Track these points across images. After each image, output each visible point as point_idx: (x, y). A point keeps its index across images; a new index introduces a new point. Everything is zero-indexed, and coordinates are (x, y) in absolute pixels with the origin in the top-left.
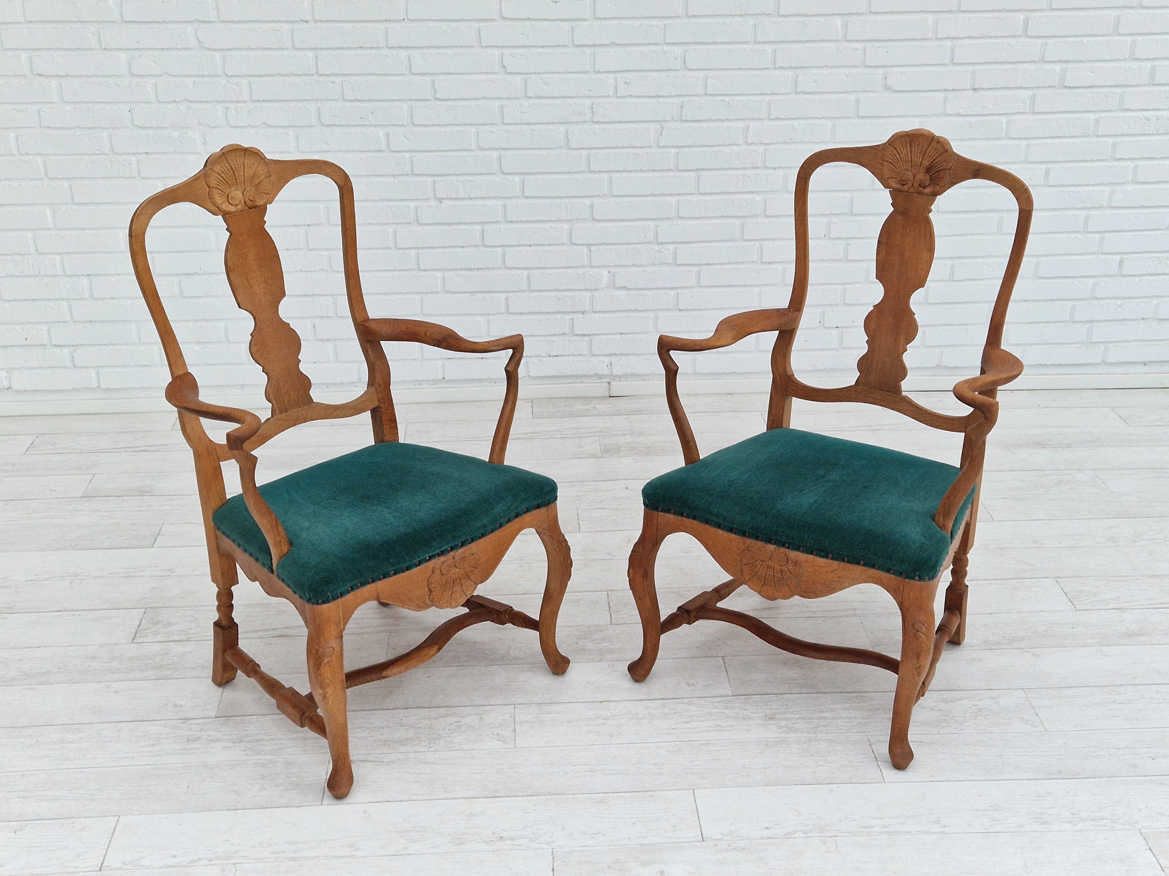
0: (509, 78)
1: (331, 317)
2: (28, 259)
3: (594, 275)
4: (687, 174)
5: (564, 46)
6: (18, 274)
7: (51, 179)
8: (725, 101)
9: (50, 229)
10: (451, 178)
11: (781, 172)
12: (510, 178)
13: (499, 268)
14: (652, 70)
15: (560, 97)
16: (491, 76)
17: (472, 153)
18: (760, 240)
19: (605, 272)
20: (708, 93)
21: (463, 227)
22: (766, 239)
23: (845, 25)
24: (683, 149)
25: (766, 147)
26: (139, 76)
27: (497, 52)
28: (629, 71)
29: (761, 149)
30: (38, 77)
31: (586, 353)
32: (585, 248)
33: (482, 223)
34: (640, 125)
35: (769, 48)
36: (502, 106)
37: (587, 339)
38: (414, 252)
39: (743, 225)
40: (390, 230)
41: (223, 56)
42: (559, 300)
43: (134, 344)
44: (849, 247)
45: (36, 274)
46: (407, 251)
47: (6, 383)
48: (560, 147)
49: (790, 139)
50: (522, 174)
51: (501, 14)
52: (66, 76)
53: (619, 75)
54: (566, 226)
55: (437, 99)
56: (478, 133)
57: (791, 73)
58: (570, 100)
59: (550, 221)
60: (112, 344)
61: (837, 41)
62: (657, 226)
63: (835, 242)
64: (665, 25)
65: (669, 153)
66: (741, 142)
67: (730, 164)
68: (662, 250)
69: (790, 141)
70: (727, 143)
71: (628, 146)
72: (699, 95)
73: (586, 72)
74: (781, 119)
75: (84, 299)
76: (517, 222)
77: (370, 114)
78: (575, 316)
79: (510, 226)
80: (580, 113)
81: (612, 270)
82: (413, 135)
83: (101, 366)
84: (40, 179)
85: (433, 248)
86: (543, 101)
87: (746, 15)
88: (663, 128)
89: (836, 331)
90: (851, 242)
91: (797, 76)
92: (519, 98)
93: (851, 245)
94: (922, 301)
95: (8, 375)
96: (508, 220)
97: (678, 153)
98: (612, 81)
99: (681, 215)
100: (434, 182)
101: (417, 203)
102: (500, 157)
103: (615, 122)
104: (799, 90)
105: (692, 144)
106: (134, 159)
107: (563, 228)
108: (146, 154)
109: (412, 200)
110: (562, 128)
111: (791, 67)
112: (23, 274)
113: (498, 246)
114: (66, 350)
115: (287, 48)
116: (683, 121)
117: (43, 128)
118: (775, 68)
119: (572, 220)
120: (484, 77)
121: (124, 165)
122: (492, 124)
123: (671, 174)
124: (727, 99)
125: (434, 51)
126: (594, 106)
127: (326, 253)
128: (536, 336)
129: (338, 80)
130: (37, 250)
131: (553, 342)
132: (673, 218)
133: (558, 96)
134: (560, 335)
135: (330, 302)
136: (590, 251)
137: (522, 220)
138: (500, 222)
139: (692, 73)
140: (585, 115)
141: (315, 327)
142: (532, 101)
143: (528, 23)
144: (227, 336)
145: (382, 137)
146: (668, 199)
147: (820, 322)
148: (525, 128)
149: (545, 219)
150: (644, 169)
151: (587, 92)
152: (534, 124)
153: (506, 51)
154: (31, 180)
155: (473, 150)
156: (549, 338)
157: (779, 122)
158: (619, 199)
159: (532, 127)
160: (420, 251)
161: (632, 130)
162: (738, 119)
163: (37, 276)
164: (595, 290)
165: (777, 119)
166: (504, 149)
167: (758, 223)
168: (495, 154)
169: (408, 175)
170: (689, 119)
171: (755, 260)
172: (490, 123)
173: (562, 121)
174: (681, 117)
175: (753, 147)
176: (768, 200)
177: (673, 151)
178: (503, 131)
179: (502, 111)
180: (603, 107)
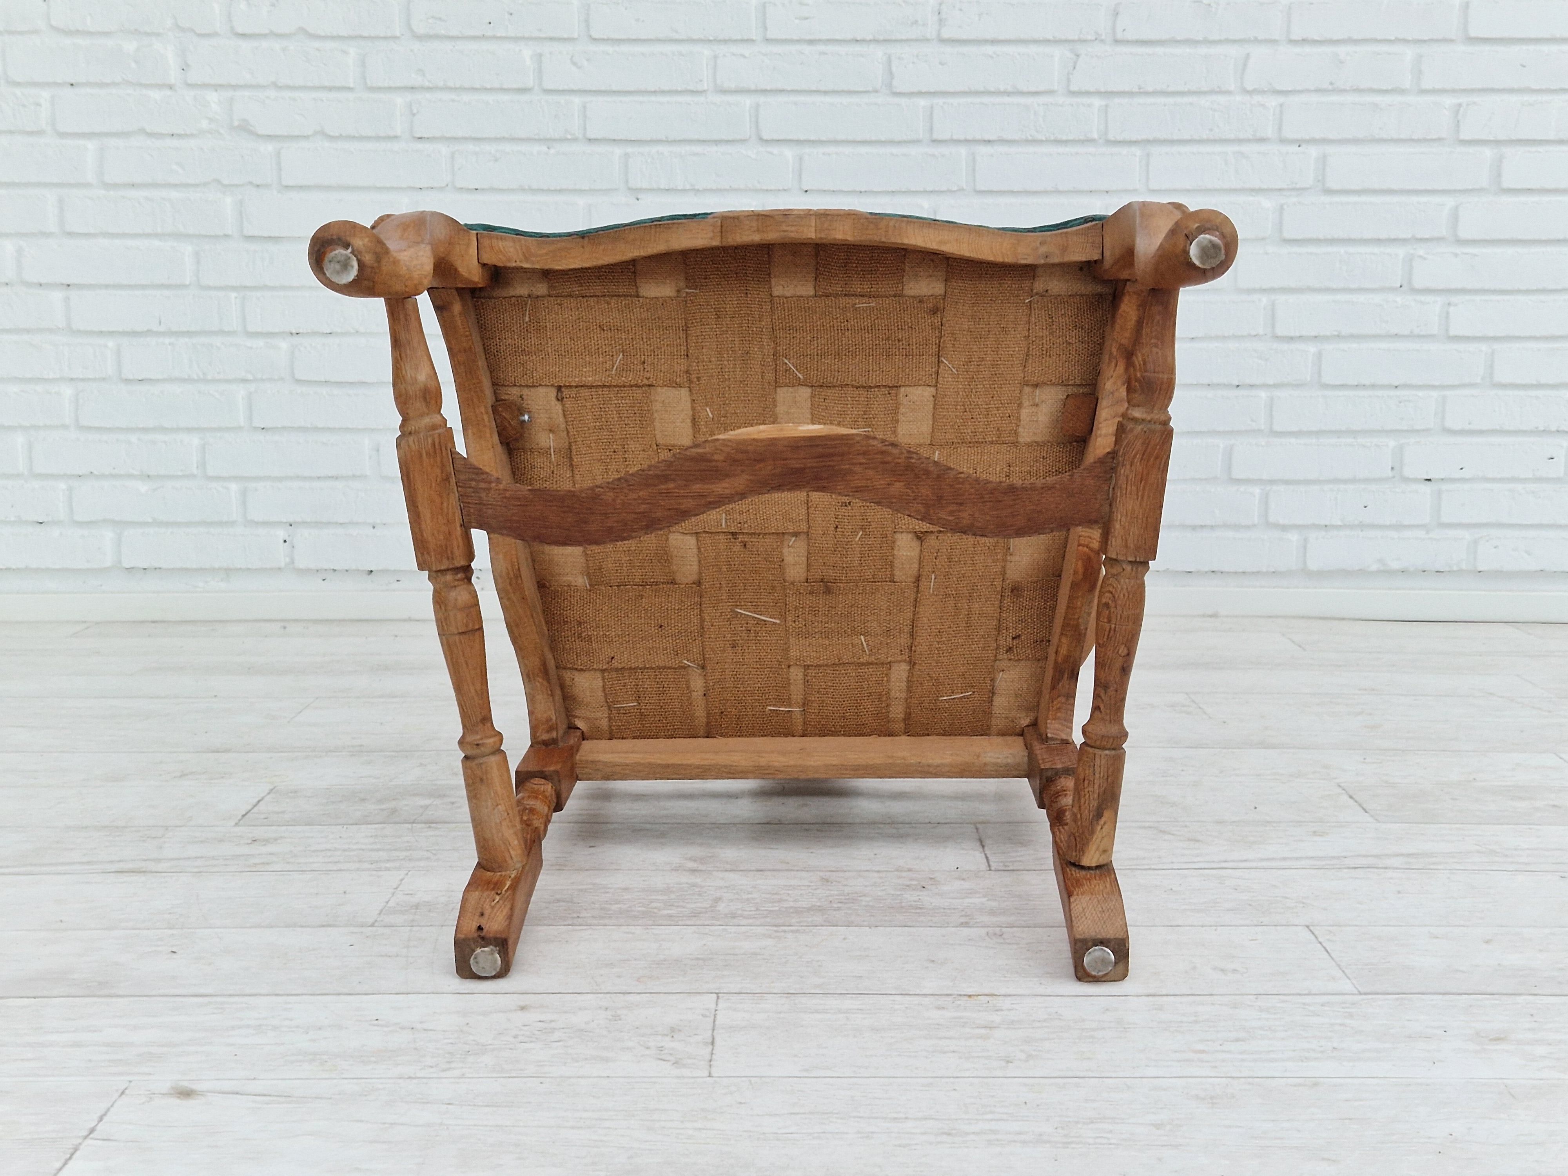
4: (1124, 150)
10: (661, 148)
11: (1313, 151)
12: (775, 150)
17: (702, 99)
18: (1272, 290)
22: (1282, 290)
24: (1117, 100)
25: (1281, 99)
29: (1273, 102)
34: (1033, 49)
36: (764, 7)
43: (19, 476)
44: (1452, 309)
48: (876, 91)
49: (1331, 84)
50: (798, 142)
56: (716, 57)
63: (1423, 298)
65: (1089, 105)
66: (1232, 87)
67: (1211, 130)
69: (1330, 87)
70: (1205, 88)
71: (1010, 89)
74: (1312, 42)
82: (588, 60)
88: (1078, 56)
89: (1427, 488)
90: (1454, 299)
93: (1456, 305)
97: (1107, 106)
100: (627, 155)
101: (591, 202)
102: (758, 106)
103: (985, 41)
105: (1136, 90)
106: (45, 95)
109: (580, 193)
110: (879, 52)
116: (1117, 42)
121: (25, 107)
122: (743, 41)
123: (1091, 149)
126: (944, 9)
140: (925, 25)
141: (378, 450)
144: (203, 464)
145: (528, 62)
147: (1392, 468)
148: (807, 49)
150: (1040, 137)
152: (826, 43)
157: (1308, 49)
158: (989, 201)
159: (821, 48)
161: (1018, 58)
162: (1228, 41)
165: (1304, 41)
166: (764, 92)
167: (1267, 253)
169: (575, 140)
170: (1130, 38)
171: (1261, 332)
172: (739, 37)
173: (881, 38)
174: (1114, 33)
175: (1257, 98)
176: (1285, 207)
177: (1097, 102)
178: (765, 55)
179: (764, 14)
180: (961, 10)
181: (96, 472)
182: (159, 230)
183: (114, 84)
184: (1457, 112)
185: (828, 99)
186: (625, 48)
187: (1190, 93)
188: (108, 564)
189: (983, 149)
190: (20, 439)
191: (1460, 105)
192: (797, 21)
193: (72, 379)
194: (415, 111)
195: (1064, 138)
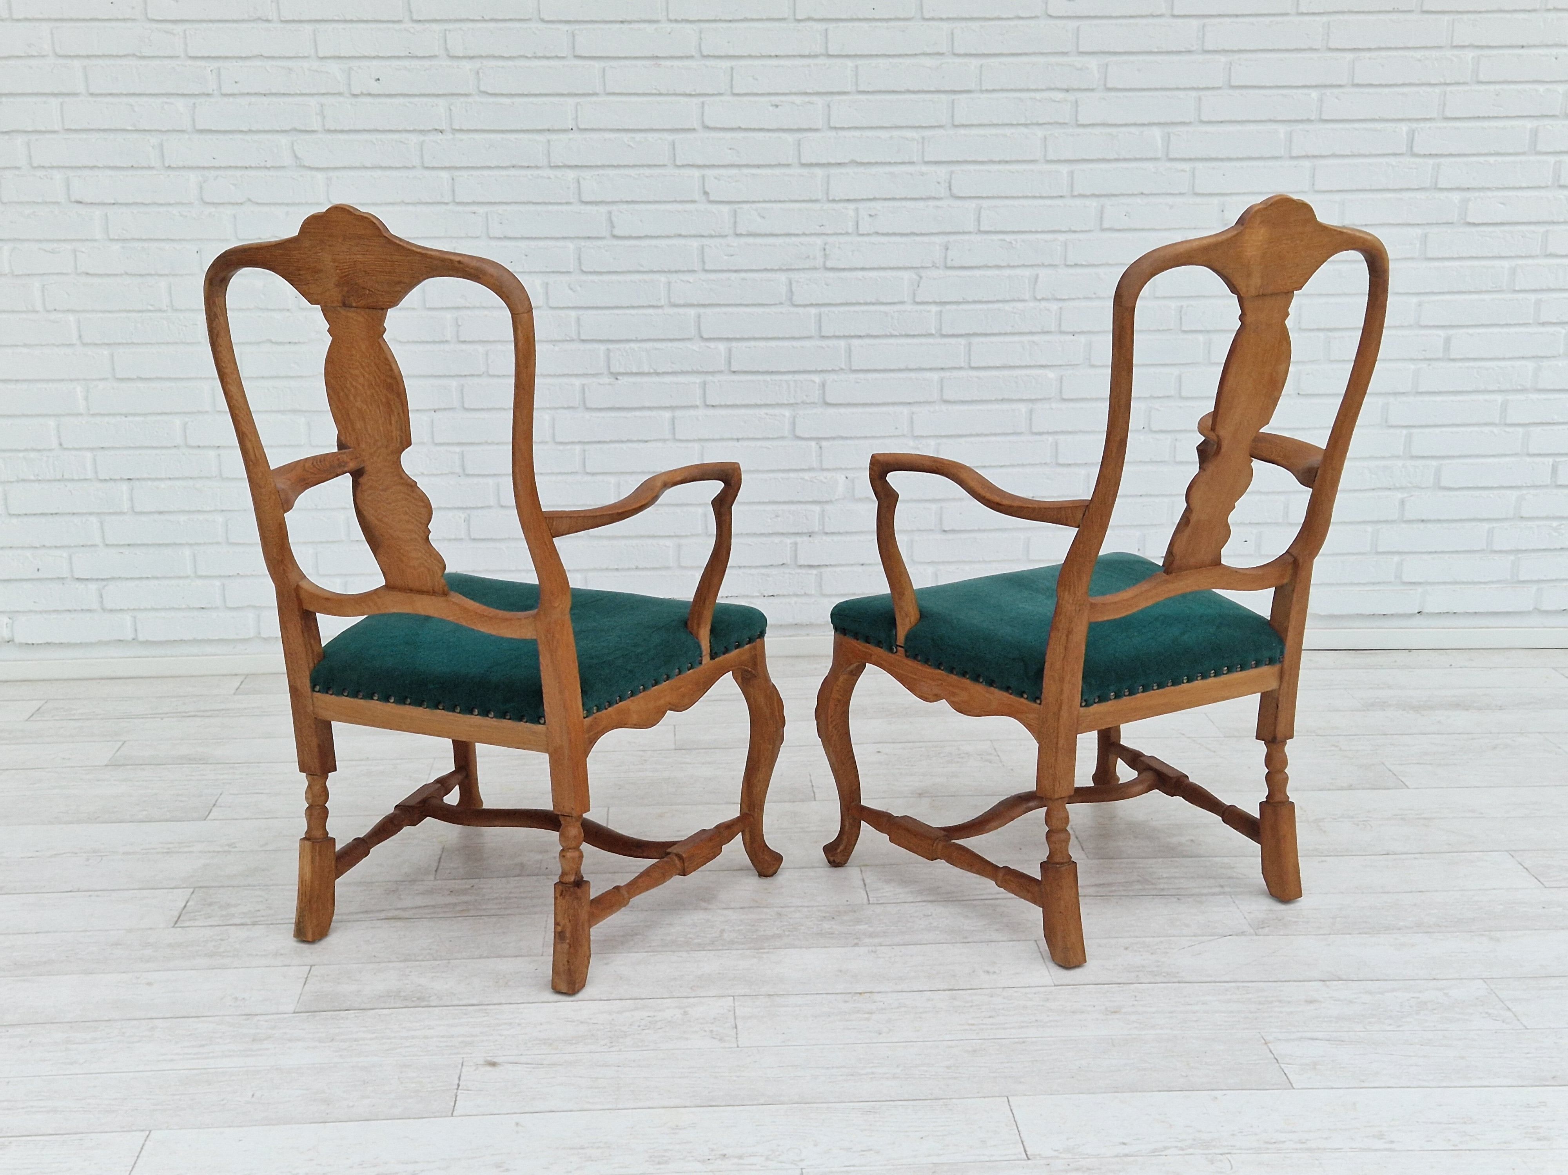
0: (713, 208)
1: (461, 539)
2: (48, 457)
3: (825, 480)
4: (953, 341)
5: (788, 165)
6: (32, 478)
7: (85, 345)
8: (1004, 240)
9: (81, 414)
10: (633, 345)
11: (1082, 339)
12: (712, 345)
14: (905, 199)
15: (781, 235)
16: (689, 206)
17: (660, 311)
18: (1056, 433)
19: (840, 477)
20: (982, 229)
21: (647, 413)
22: (1063, 432)
23: (1167, 139)
24: (948, 307)
25: (1061, 304)
26: (213, 204)
27: (697, 173)
28: (874, 199)
29: (1054, 306)
30: (77, 205)
31: (813, 593)
32: (813, 443)
33: (672, 408)
34: (889, 274)
35: (1064, 169)
36: (703, 247)
37: (814, 572)
38: (578, 448)
39: (1031, 412)
41: (327, 178)
42: (777, 516)
43: (187, 577)
44: (1178, 443)
45: (58, 478)
46: (569, 447)
47: (6, 634)
48: (781, 304)
49: (1095, 294)
50: (728, 339)
51: (703, 122)
52: (114, 204)
53: (861, 206)
54: (787, 413)
55: (615, 237)
56: (669, 283)
57: (1094, 203)
58: (794, 239)
59: (766, 405)
60: (157, 578)
61: (1156, 159)
62: (913, 413)
63: (1157, 436)
64: (923, 138)
65: (928, 311)
66: (1027, 297)
67: (1013, 326)
68: (920, 446)
69: (1094, 296)
70: (1008, 298)
71: (874, 301)
72: (970, 233)
73: (816, 201)
74: (1082, 266)
75: (122, 513)
76: (721, 406)
77: (524, 257)
78: (799, 539)
79: (711, 412)
81: (851, 475)
82: (580, 286)
83: (140, 610)
84: (71, 345)
85: (605, 442)
86: (759, 240)
87: (1032, 124)
88: (921, 277)
91: (1103, 207)
92: (726, 236)
94: (1280, 520)
95: (11, 621)
96: (708, 403)
97: (941, 311)
98: (852, 213)
99: (945, 397)
100: (609, 350)
101: (584, 381)
102: (699, 316)
103: (856, 269)
104: (1106, 225)
105: (961, 300)
107: (784, 416)
109: (577, 375)
110: (783, 277)
111: (1094, 195)
112: (40, 478)
113: (694, 440)
114: (93, 586)
115: (414, 167)
116: (947, 268)
117: (79, 274)
118: (1074, 196)
119: (797, 404)
120: (679, 207)
121: (186, 326)
122: (689, 271)
123: (931, 340)
124: (1008, 238)
125: (611, 172)
126: (827, 247)
127: (457, 449)
128: (744, 567)
129: (481, 210)
130: (61, 445)
131: (768, 575)
132: (934, 402)
133: (779, 233)
134: (778, 566)
135: (460, 517)
136: (820, 448)
137: (728, 403)
138: (697, 407)
139: (959, 203)
140: (815, 258)
142: (743, 240)
143: (739, 135)
145: (539, 288)
146: (927, 375)
148: (734, 276)
149: (759, 402)
150: (895, 333)
151: (818, 228)
152: (746, 271)
153: (709, 172)
154: (58, 346)
155: (662, 307)
156: (763, 571)
157: (1079, 270)
158: (861, 376)
159: (743, 275)
160: (587, 447)
161: (879, 280)
162: (1024, 266)
163: (59, 480)
164: (827, 502)
165: (1076, 265)
166: (704, 306)
167: (1052, 409)
168: (692, 312)
169: (572, 340)
170: (956, 265)
171: (1048, 461)
172: (686, 269)
173: (784, 268)
174: (946, 262)
175: (1044, 304)
176: (1064, 378)
177: (934, 309)
178: (703, 281)
179: (703, 253)
180: (839, 248)
181: (241, 574)
182: (282, 409)
183: (248, 309)
184: (1181, 311)
185: (748, 310)
186: (606, 278)
187: (998, 301)
188: (252, 635)
189: (855, 342)
190: (187, 552)
191: (1182, 307)
192: (726, 257)
193: (222, 511)
194: (460, 324)
195: (912, 333)
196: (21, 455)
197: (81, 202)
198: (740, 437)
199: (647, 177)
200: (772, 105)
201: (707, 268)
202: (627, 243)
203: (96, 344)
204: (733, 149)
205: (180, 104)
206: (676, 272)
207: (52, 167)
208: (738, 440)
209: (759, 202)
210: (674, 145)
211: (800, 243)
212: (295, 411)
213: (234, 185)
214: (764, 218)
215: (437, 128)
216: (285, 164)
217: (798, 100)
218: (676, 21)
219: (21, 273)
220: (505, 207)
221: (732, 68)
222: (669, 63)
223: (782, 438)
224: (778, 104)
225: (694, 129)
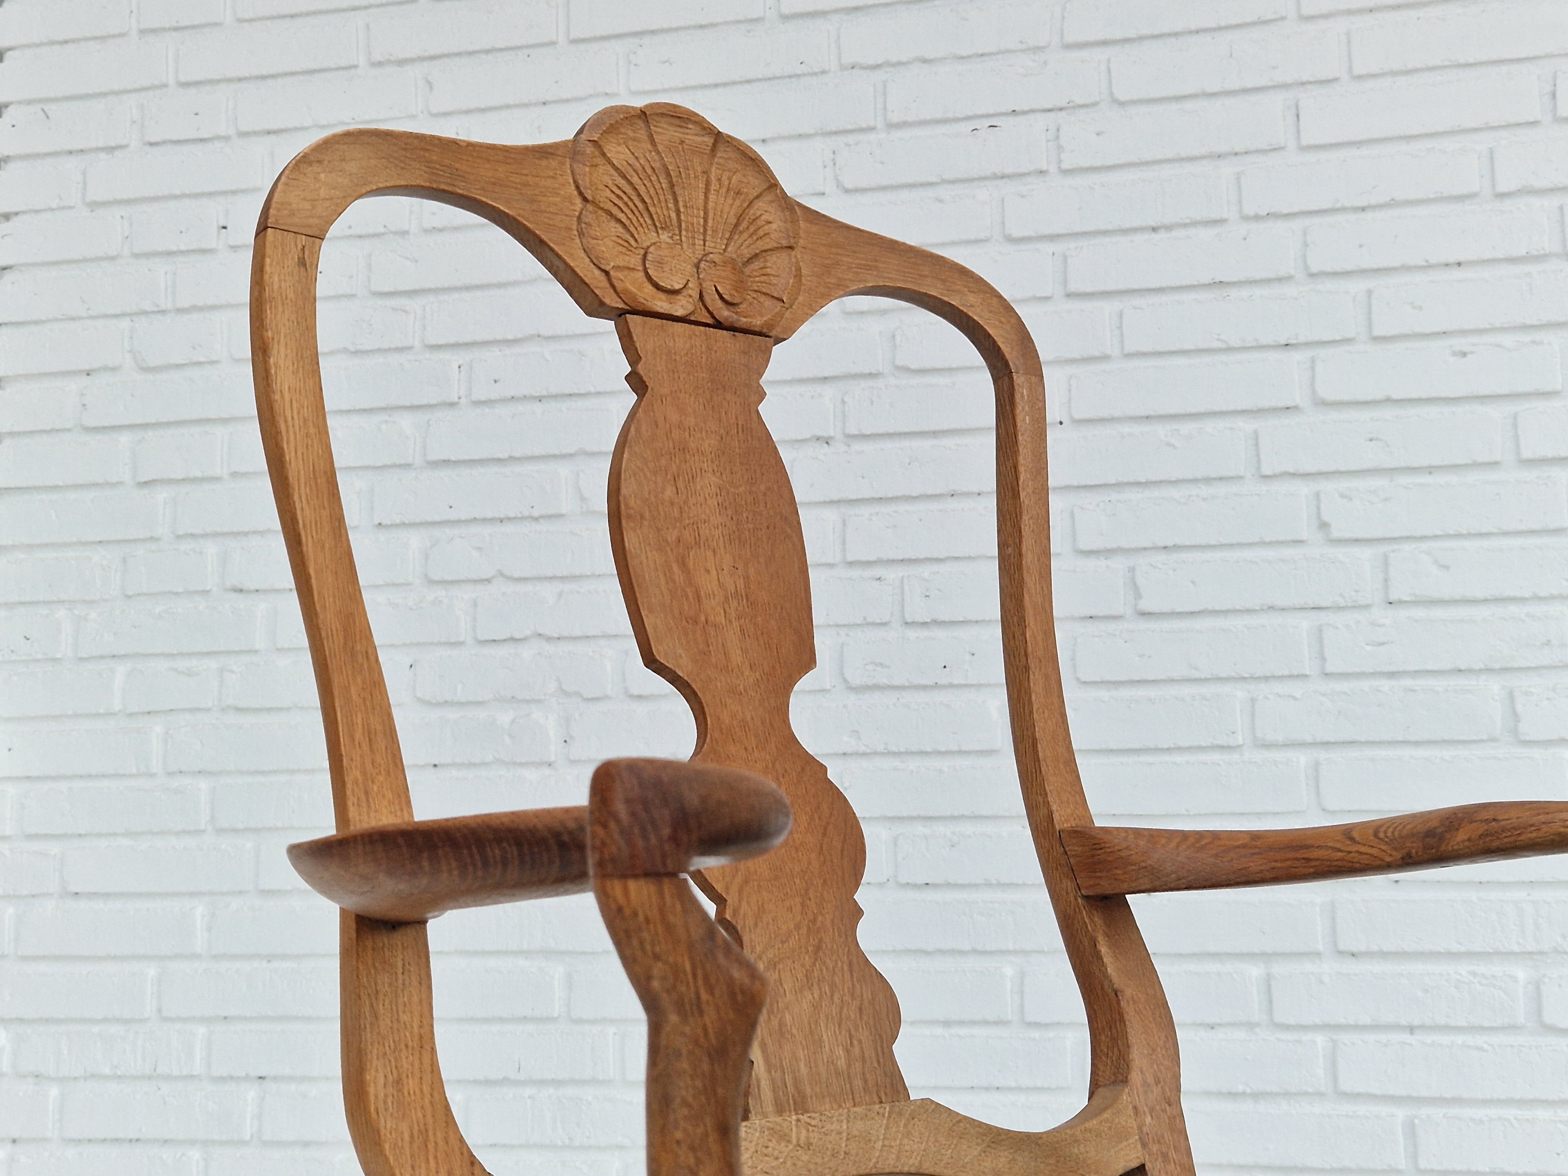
0: (1341, 553)
2: (136, 1033)
5: (1494, 465)
6: (107, 1071)
7: (219, 831)
9: (198, 956)
13: (1321, 1095)
15: (1485, 601)
16: (1287, 552)
21: (1213, 967)
26: (443, 583)
27: (1304, 489)
30: (234, 595)
33: (1266, 957)
40: (1009, 971)
45: (148, 1072)
51: (1314, 392)
54: (1522, 973)
55: (1143, 614)
58: (1514, 609)
59: (1471, 955)
75: (243, 1143)
76: (1369, 955)
77: (968, 659)
79: (1349, 966)
80: (1548, 643)
84: (197, 832)
86: (1439, 612)
92: (1367, 607)
96: (1342, 947)
107: (1514, 979)
108: (433, 770)
112: (119, 1073)
113: (1316, 1028)
117: (224, 710)
119: (1541, 953)
120: (1270, 554)
125: (1135, 496)
129: (892, 574)
130: (160, 1011)
133: (1480, 595)
137: (1386, 950)
138: (1318, 954)
142: (1403, 613)
143: (1388, 413)
149: (1455, 947)
153: (1328, 487)
154: (177, 834)
163: (148, 1077)
168: (1301, 757)
196: (96, 1029)
197: (241, 591)
198: (1416, 1022)
199: (1204, 499)
200: (1454, 354)
201: (1330, 669)
202: (1166, 625)
203: (235, 831)
204: (1377, 439)
205: (406, 422)
206: (1266, 679)
207: (205, 536)
208: (1411, 1029)
209: (1436, 537)
210: (1257, 438)
211: (1527, 615)
212: (548, 953)
213: (479, 549)
214: (1447, 567)
215: (819, 434)
216: (564, 512)
217: (1507, 340)
218: (1257, 218)
219: (136, 710)
220: (935, 567)
221: (1369, 292)
222: (1244, 292)
223: (1512, 1028)
224: (1465, 349)
225: (1296, 408)
